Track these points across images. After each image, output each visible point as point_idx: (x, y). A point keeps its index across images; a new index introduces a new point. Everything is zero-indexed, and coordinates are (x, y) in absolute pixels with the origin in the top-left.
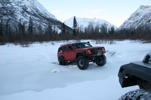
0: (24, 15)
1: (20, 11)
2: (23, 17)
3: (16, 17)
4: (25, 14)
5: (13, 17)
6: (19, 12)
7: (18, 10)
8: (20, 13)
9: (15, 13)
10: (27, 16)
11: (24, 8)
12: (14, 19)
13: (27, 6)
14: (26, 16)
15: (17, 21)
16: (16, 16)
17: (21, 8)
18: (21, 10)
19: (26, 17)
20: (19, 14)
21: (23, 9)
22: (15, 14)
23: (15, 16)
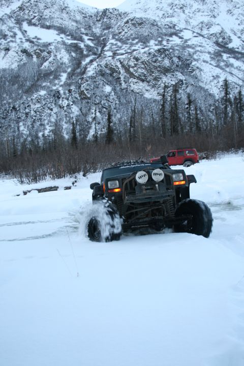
0: (222, 64)
1: (209, 53)
2: (218, 71)
3: (198, 74)
4: (224, 61)
5: (190, 75)
6: (207, 57)
7: (202, 49)
8: (208, 59)
9: (195, 60)
10: (232, 65)
11: (220, 40)
12: (192, 81)
13: (229, 33)
14: (228, 65)
15: (201, 84)
16: (197, 71)
17: (211, 44)
18: (211, 47)
19: (228, 69)
20: (204, 61)
21: (217, 43)
22: (193, 63)
23: (194, 70)
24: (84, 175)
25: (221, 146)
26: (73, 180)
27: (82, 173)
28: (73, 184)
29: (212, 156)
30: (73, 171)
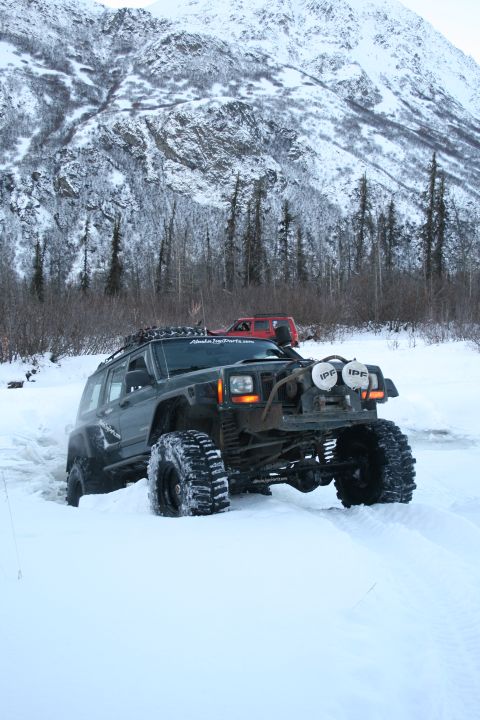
0: (359, 145)
1: (334, 120)
2: (349, 159)
3: (309, 163)
4: (363, 139)
5: (291, 164)
6: (328, 128)
7: (321, 111)
8: (331, 133)
9: (304, 132)
10: (378, 150)
11: (358, 95)
12: (294, 176)
13: (377, 83)
14: (369, 149)
15: (313, 183)
16: (307, 156)
17: (339, 101)
18: (340, 110)
19: (369, 157)
20: (323, 137)
21: (351, 102)
22: (299, 139)
23: (300, 153)
24: (53, 360)
25: (347, 315)
26: (28, 367)
27: (48, 355)
28: (28, 376)
29: (326, 334)
30: (28, 348)
